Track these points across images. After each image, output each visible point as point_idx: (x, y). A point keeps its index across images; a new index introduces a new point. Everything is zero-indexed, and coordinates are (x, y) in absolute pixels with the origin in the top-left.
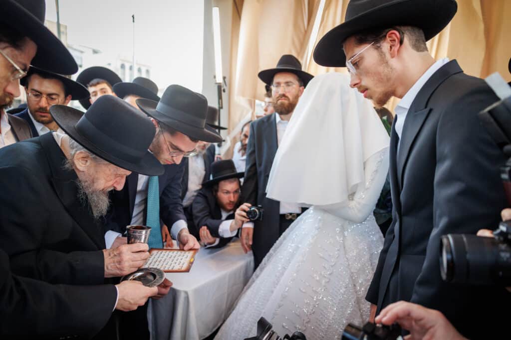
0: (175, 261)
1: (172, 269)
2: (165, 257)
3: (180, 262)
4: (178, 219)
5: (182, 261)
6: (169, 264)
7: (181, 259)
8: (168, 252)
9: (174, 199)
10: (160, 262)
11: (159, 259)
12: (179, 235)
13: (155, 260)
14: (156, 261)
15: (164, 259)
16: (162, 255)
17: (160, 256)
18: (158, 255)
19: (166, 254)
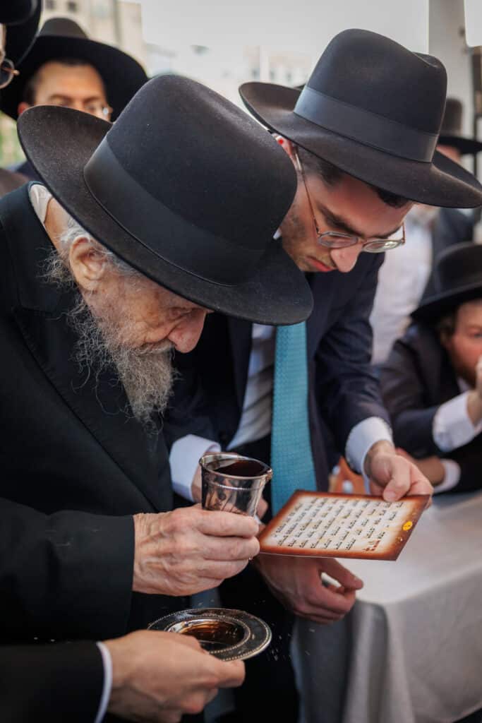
0: (357, 526)
1: (349, 547)
2: (332, 514)
3: (373, 530)
4: (367, 415)
5: (378, 528)
6: (342, 532)
7: (376, 523)
8: (341, 501)
9: (351, 361)
10: (316, 527)
11: (315, 520)
12: (369, 458)
13: (304, 521)
14: (307, 524)
15: (328, 518)
16: (323, 510)
17: (318, 510)
18: (314, 508)
19: (337, 507)
